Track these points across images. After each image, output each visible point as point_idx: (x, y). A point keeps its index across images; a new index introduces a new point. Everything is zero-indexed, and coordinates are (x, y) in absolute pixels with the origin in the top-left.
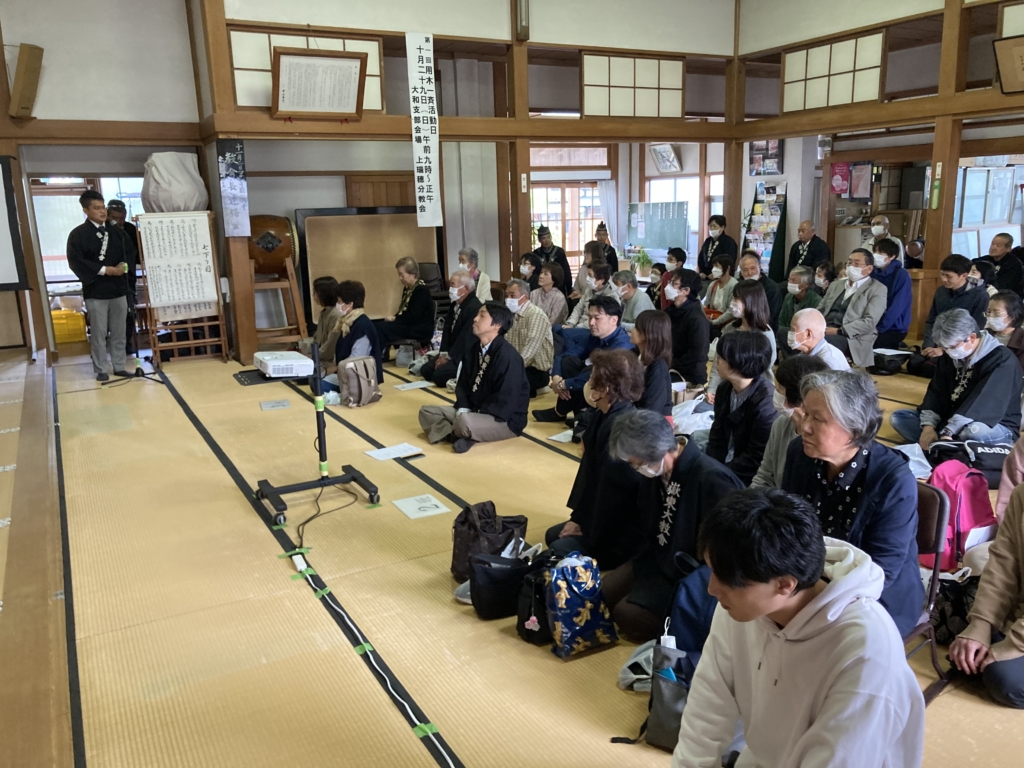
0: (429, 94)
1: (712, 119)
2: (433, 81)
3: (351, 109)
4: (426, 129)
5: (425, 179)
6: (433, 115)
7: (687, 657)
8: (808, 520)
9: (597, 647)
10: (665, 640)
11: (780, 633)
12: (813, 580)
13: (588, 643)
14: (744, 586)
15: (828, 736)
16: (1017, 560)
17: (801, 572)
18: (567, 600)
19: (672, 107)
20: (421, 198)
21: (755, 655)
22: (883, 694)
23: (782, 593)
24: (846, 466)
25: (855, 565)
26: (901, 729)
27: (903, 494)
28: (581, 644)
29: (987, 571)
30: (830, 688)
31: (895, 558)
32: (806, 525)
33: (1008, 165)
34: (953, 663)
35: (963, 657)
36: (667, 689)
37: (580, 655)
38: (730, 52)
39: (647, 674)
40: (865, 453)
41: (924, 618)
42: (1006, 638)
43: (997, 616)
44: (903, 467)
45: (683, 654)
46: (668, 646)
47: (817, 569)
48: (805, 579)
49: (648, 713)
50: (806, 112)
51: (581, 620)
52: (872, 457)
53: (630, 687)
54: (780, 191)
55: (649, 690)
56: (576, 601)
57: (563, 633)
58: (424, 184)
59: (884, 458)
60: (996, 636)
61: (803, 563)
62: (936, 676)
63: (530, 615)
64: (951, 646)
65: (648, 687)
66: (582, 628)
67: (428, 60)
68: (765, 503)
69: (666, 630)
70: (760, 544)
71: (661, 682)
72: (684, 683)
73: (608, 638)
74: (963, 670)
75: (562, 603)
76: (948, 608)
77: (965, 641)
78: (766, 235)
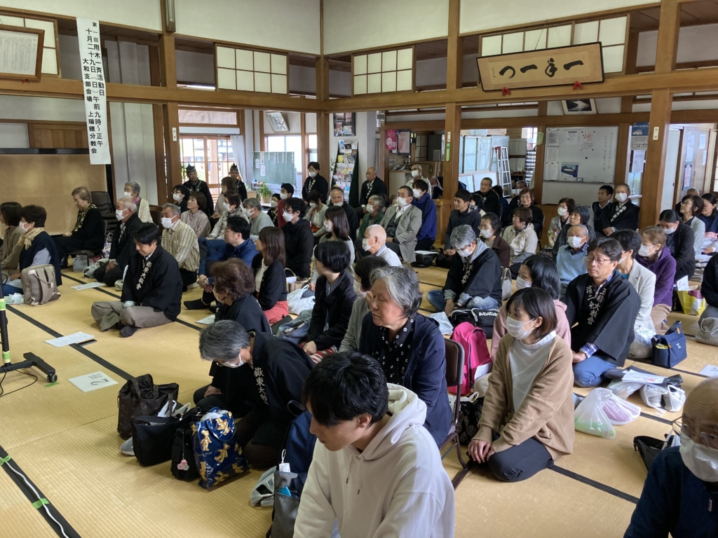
0: (97, 65)
1: (308, 97)
2: (100, 55)
3: (31, 72)
4: (95, 92)
5: (96, 128)
6: (101, 82)
7: (298, 477)
8: (377, 372)
9: (233, 477)
10: (282, 467)
11: (360, 456)
12: (381, 415)
13: (227, 475)
14: (336, 424)
15: (394, 526)
16: (505, 385)
17: (375, 410)
18: (209, 444)
19: (280, 87)
20: (93, 143)
21: (344, 473)
22: (428, 491)
23: (362, 427)
24: (400, 331)
25: (408, 402)
26: (440, 512)
27: (436, 348)
28: (221, 476)
29: (488, 394)
30: (395, 491)
31: (433, 392)
32: (376, 375)
33: (488, 136)
34: (470, 457)
35: (476, 452)
36: (284, 503)
37: (221, 484)
38: (318, 53)
39: (271, 493)
40: (412, 321)
41: (453, 429)
42: (501, 437)
43: (495, 422)
44: (435, 330)
45: (295, 476)
46: (284, 471)
47: (385, 406)
48: (377, 414)
49: (272, 523)
50: (367, 95)
51: (220, 459)
52: (416, 324)
53: (258, 504)
54: (354, 147)
55: (272, 504)
56: (216, 444)
57: (207, 469)
58: (95, 133)
59: (423, 324)
60: (495, 436)
61: (375, 403)
62: (461, 467)
63: (182, 459)
64: (469, 446)
65: (271, 502)
66: (221, 464)
67: (96, 40)
68: (348, 363)
69: (283, 459)
70: (346, 392)
71: (280, 498)
72: (297, 497)
73: (242, 469)
74: (477, 461)
75: (206, 448)
76: (467, 421)
77: (477, 441)
78: (346, 176)
